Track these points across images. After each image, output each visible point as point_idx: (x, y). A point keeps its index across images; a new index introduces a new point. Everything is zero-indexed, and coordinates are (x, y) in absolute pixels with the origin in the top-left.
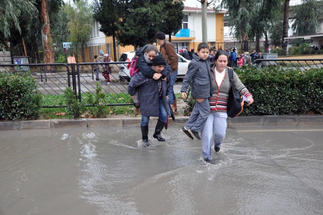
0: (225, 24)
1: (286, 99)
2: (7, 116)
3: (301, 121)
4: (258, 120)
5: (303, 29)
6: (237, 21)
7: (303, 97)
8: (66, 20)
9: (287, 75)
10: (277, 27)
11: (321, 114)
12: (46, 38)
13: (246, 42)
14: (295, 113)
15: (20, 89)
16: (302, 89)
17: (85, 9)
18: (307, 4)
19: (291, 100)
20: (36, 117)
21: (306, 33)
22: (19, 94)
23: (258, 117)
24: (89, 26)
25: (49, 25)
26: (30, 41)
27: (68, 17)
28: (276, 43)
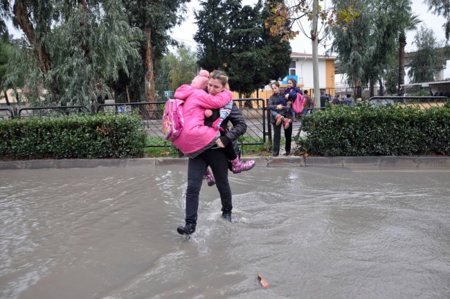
0: (336, 71)
1: (406, 138)
2: (114, 153)
3: (421, 162)
4: (375, 161)
5: (420, 77)
6: (349, 66)
7: (424, 136)
8: (168, 69)
9: (405, 113)
10: (392, 74)
11: (442, 155)
12: (149, 85)
13: (359, 87)
14: (414, 153)
15: (126, 126)
16: (422, 128)
17: (187, 57)
18: (423, 50)
19: (411, 140)
20: (141, 155)
21: (423, 80)
22: (125, 131)
23: (375, 157)
24: (191, 74)
25: (152, 72)
26: (133, 90)
27: (170, 65)
28: (391, 91)
